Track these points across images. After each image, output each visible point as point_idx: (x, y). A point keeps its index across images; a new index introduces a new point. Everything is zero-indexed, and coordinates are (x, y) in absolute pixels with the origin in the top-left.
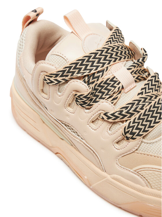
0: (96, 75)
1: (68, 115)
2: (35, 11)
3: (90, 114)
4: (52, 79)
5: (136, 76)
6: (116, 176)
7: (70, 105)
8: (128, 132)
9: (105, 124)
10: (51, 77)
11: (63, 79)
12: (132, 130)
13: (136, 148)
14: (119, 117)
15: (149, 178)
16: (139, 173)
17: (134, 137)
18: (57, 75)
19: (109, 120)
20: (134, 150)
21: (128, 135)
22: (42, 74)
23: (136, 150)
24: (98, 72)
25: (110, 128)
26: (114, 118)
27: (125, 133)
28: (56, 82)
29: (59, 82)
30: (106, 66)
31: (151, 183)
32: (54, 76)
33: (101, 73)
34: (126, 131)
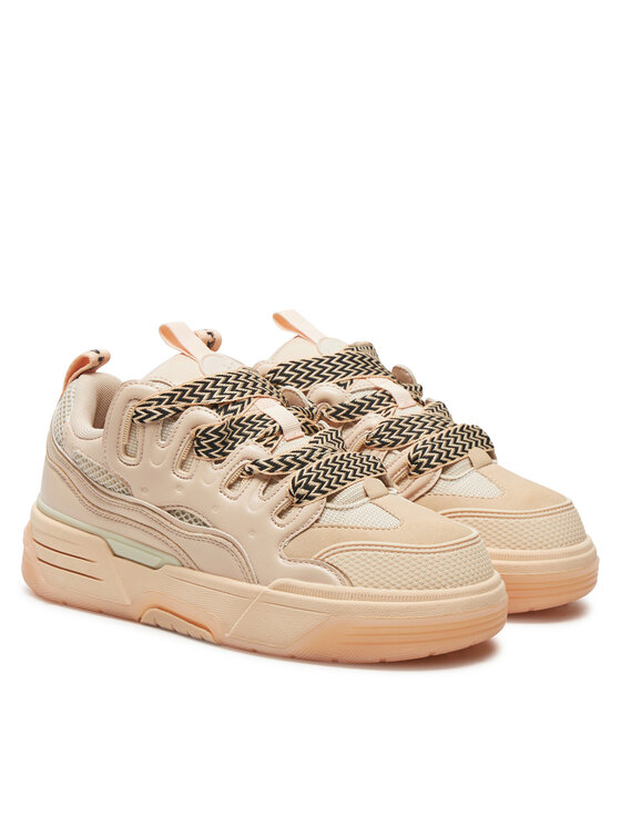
0: (230, 408)
1: (179, 486)
2: (98, 352)
3: (225, 470)
4: (150, 409)
5: (304, 421)
6: (279, 581)
7: (182, 465)
8: (299, 485)
9: (255, 482)
10: (150, 405)
11: (171, 409)
12: (308, 481)
13: (316, 517)
14: (280, 467)
15: (346, 565)
16: (327, 560)
17: (312, 494)
18: (160, 401)
19: (263, 472)
20: (313, 521)
21: (301, 491)
22: (131, 404)
23: (317, 521)
24: (234, 403)
25: (265, 489)
26: (271, 467)
27: (295, 489)
28: (159, 414)
29: (165, 413)
30: (246, 396)
31: (349, 574)
32: (156, 402)
33: (239, 406)
34: (296, 483)
